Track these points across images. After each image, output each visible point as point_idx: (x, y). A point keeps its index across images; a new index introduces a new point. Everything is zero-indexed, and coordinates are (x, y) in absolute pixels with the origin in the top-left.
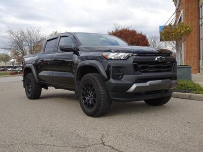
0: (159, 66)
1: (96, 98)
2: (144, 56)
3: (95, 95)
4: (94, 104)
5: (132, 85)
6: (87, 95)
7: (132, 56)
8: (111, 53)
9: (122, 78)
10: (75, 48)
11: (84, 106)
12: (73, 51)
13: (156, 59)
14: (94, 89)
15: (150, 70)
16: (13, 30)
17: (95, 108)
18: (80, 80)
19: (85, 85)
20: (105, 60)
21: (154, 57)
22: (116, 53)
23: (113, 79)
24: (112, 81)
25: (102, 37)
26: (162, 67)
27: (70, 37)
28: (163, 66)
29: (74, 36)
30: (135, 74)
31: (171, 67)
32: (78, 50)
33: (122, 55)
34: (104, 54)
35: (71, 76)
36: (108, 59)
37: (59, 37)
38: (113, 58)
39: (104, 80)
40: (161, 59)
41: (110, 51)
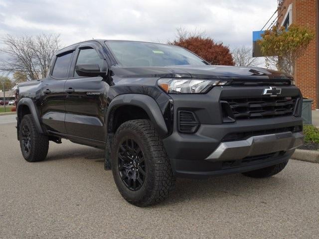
0: (270, 106)
1: (144, 169)
2: (242, 85)
3: (143, 163)
4: (140, 181)
5: (216, 145)
6: (127, 161)
7: (217, 85)
8: (175, 81)
9: (196, 131)
10: (105, 70)
11: (123, 184)
12: (102, 75)
13: (265, 93)
14: (141, 152)
15: (252, 115)
16: (16, 39)
17: (142, 189)
18: (114, 131)
19: (124, 143)
20: (163, 94)
21: (261, 88)
22: (185, 81)
23: (180, 132)
24: (177, 136)
25: (157, 49)
26: (276, 107)
27: (97, 48)
28: (277, 104)
29: (103, 48)
30: (223, 123)
31: (292, 106)
32: (111, 73)
33: (197, 84)
34: (162, 82)
35: (97, 125)
36: (168, 93)
37: (77, 50)
38: (178, 90)
39: (161, 135)
40: (274, 92)
41: (172, 76)
